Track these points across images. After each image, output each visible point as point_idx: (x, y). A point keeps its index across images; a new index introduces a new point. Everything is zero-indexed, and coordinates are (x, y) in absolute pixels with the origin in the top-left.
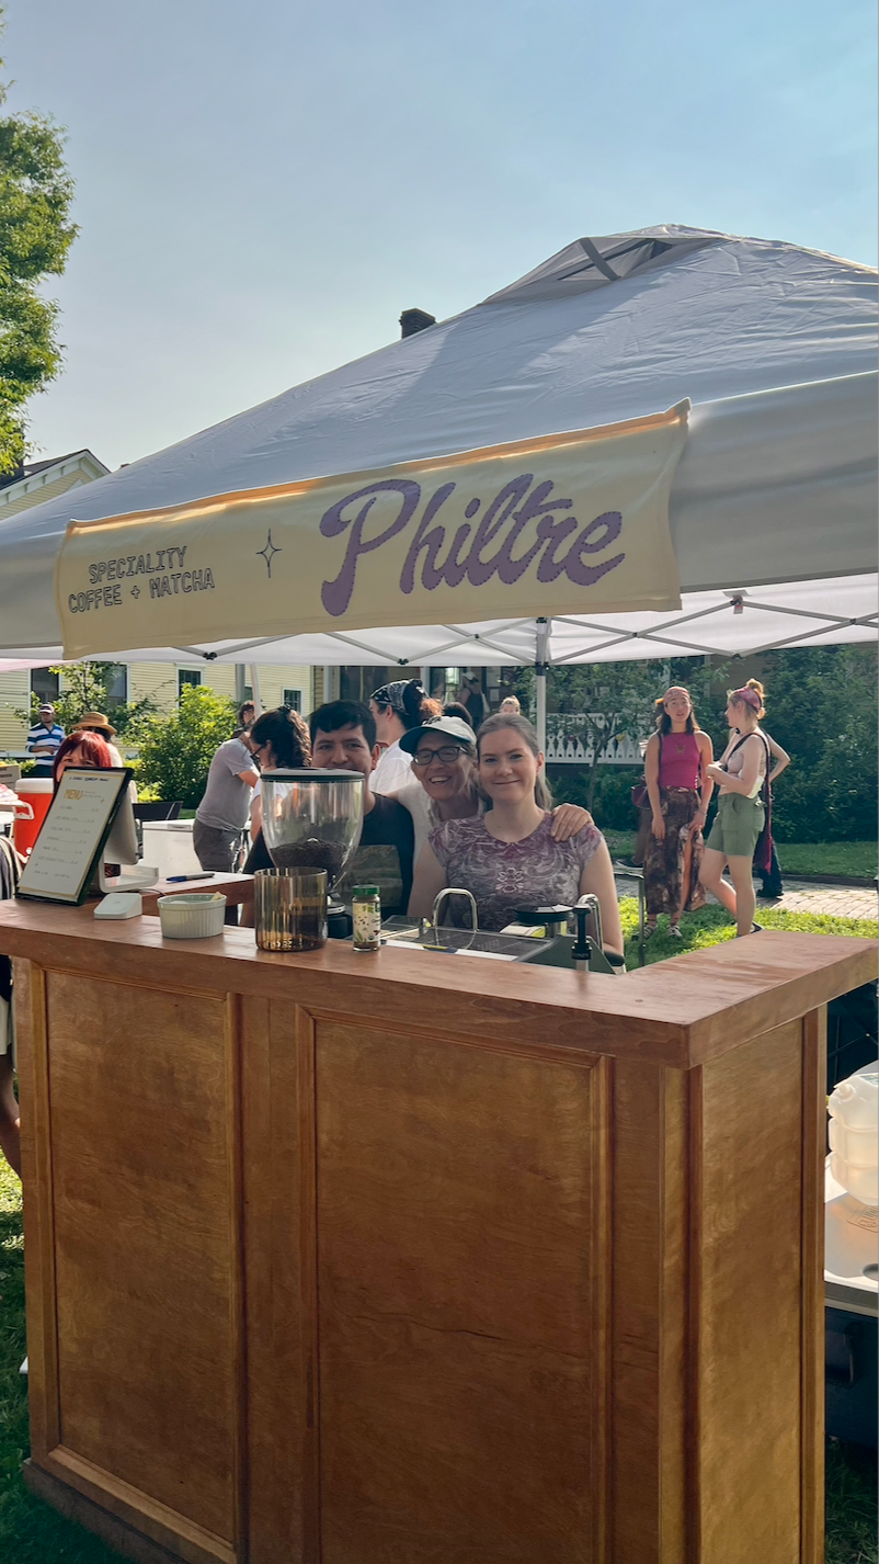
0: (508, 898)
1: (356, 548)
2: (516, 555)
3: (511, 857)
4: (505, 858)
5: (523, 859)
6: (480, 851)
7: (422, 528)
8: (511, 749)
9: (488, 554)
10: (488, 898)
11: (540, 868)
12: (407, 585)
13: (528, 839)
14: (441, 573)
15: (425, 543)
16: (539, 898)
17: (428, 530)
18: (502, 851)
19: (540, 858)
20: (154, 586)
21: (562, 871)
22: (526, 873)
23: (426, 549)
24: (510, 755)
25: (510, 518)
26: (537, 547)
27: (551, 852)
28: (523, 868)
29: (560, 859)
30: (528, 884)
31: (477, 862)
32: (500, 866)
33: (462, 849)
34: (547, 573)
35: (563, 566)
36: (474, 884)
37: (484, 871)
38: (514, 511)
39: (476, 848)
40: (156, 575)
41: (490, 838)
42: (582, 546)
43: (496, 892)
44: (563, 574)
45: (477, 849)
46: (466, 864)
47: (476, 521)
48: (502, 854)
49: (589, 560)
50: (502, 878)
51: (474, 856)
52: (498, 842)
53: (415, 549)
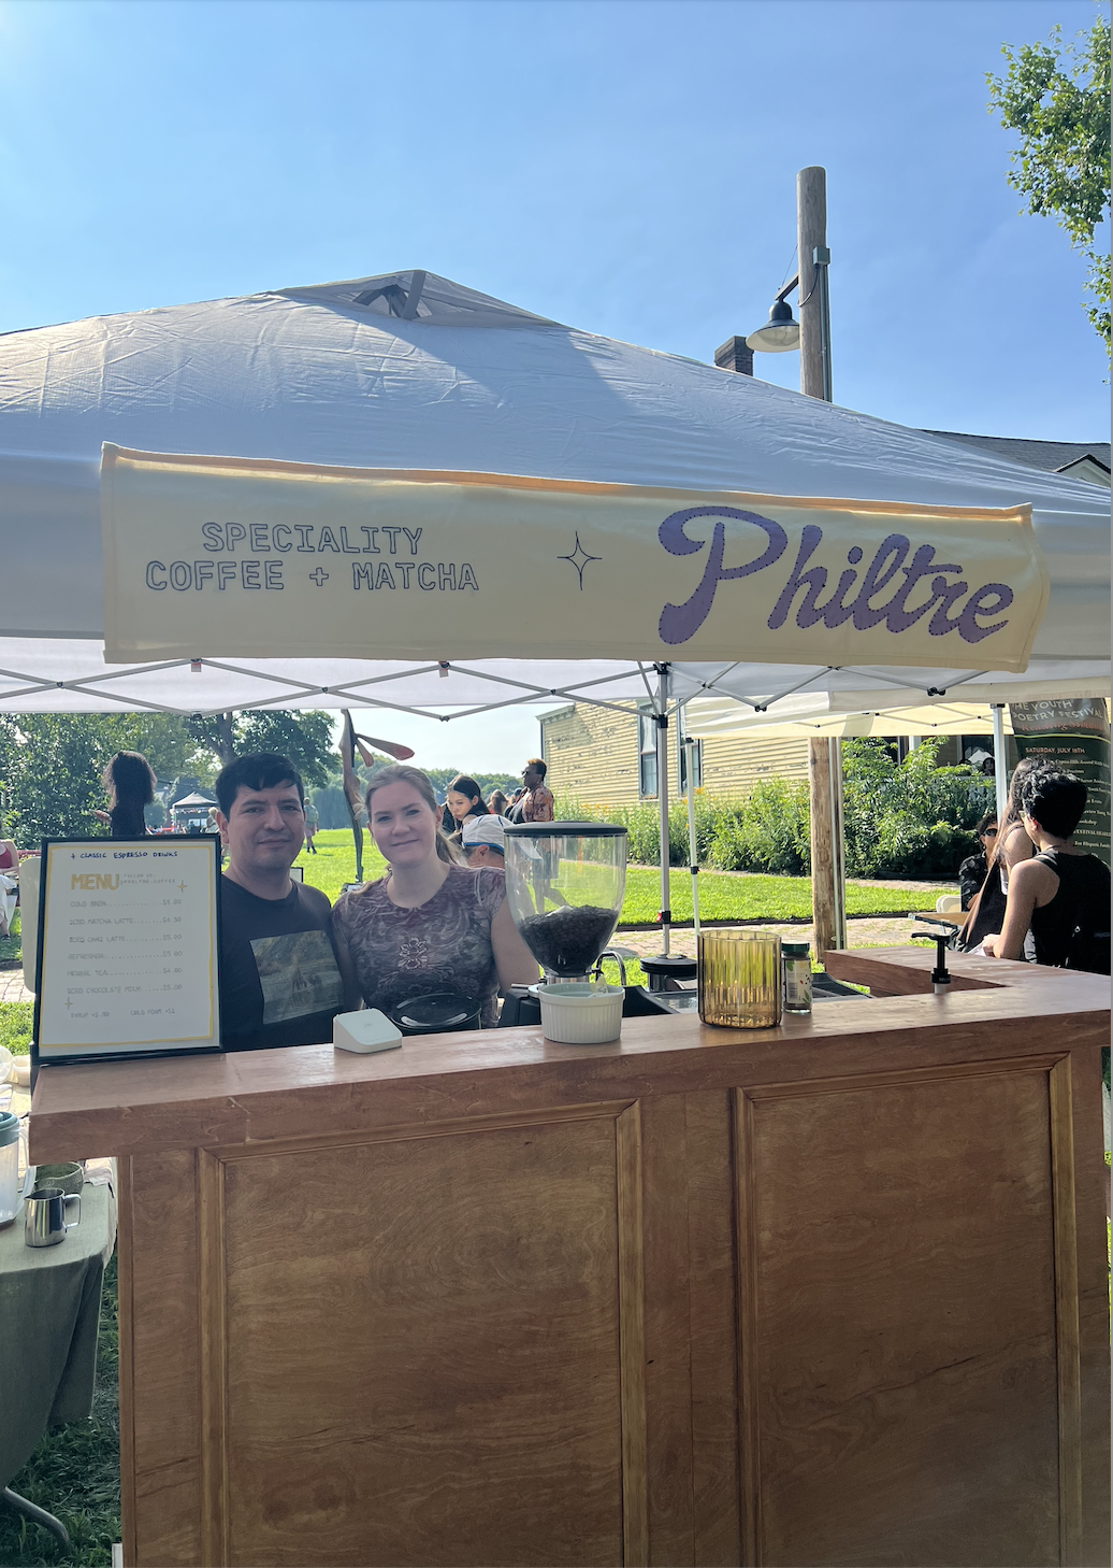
0: (413, 976)
1: (716, 572)
2: (910, 606)
3: (414, 925)
4: (409, 926)
5: (426, 926)
6: (382, 923)
7: (800, 564)
8: (407, 805)
9: (878, 601)
10: (391, 977)
11: (444, 935)
12: (776, 621)
13: (431, 902)
14: (822, 612)
15: (805, 579)
16: (445, 970)
17: (807, 568)
18: (405, 918)
19: (443, 922)
20: (360, 574)
21: (468, 934)
22: (429, 942)
23: (807, 586)
24: (406, 811)
25: (900, 570)
26: (931, 603)
27: (455, 913)
28: (426, 937)
29: (464, 919)
30: (432, 955)
31: (379, 937)
32: (403, 938)
33: (364, 922)
34: (939, 627)
35: (956, 623)
36: (376, 964)
37: (385, 946)
38: (903, 565)
39: (376, 922)
40: (362, 558)
41: (391, 906)
42: (973, 607)
43: (398, 969)
44: (956, 630)
45: (379, 920)
46: (367, 939)
47: (862, 569)
48: (404, 923)
49: (983, 621)
50: (404, 952)
51: (375, 930)
52: (400, 909)
53: (794, 584)
